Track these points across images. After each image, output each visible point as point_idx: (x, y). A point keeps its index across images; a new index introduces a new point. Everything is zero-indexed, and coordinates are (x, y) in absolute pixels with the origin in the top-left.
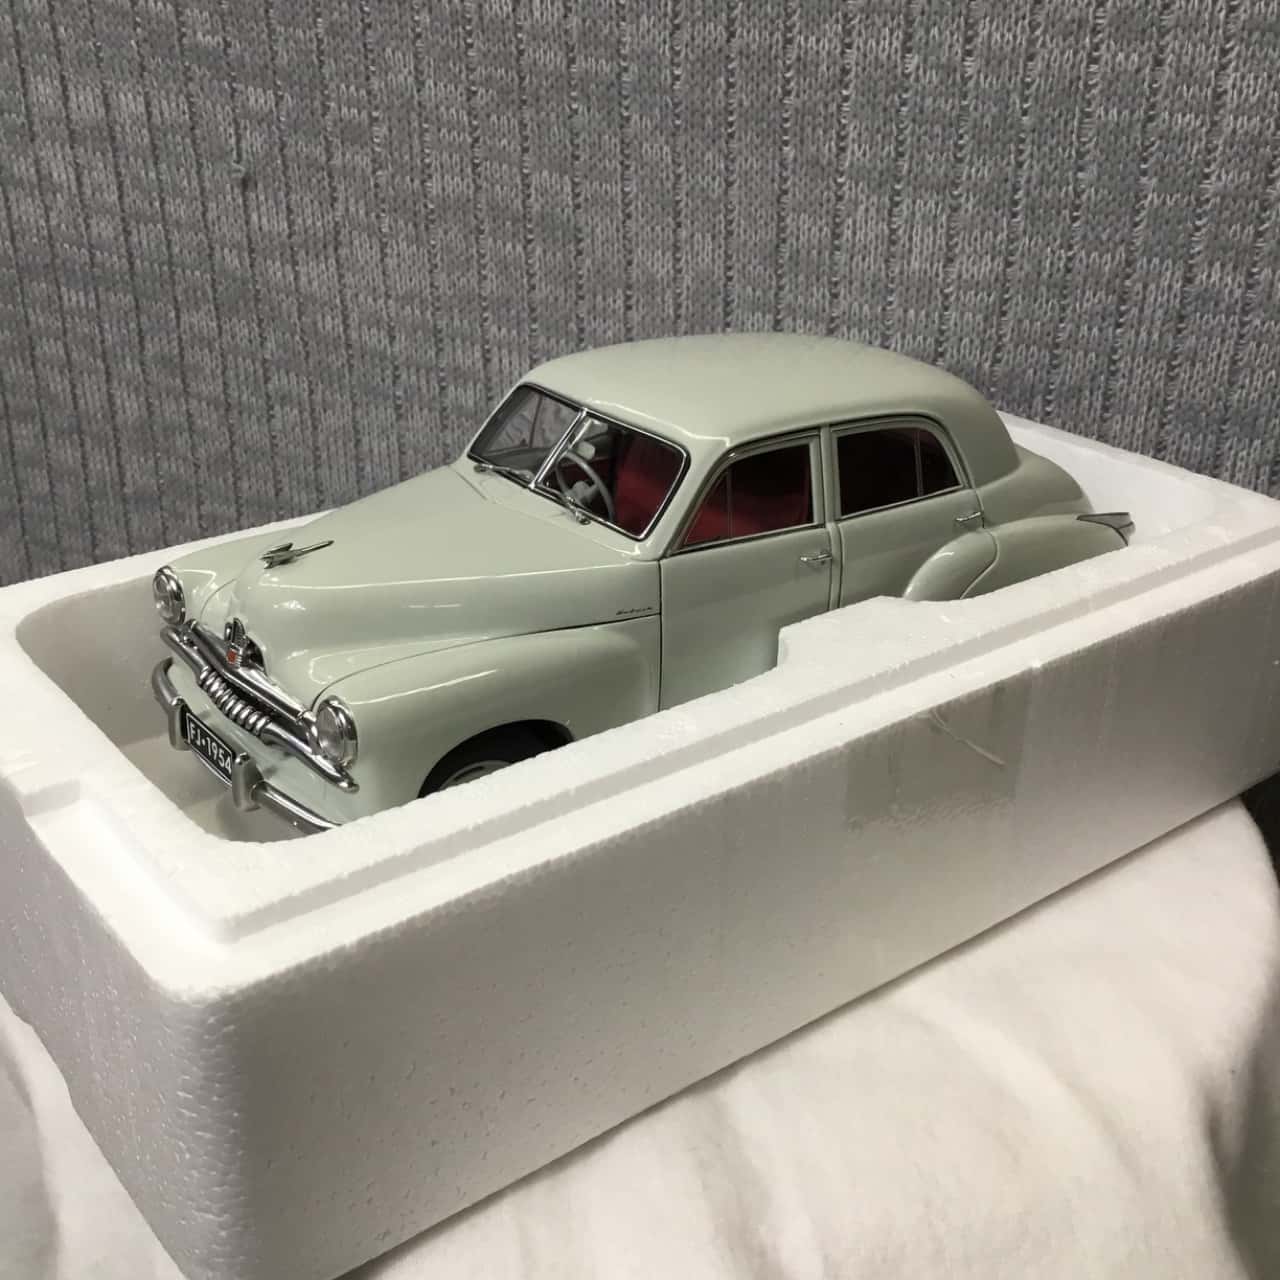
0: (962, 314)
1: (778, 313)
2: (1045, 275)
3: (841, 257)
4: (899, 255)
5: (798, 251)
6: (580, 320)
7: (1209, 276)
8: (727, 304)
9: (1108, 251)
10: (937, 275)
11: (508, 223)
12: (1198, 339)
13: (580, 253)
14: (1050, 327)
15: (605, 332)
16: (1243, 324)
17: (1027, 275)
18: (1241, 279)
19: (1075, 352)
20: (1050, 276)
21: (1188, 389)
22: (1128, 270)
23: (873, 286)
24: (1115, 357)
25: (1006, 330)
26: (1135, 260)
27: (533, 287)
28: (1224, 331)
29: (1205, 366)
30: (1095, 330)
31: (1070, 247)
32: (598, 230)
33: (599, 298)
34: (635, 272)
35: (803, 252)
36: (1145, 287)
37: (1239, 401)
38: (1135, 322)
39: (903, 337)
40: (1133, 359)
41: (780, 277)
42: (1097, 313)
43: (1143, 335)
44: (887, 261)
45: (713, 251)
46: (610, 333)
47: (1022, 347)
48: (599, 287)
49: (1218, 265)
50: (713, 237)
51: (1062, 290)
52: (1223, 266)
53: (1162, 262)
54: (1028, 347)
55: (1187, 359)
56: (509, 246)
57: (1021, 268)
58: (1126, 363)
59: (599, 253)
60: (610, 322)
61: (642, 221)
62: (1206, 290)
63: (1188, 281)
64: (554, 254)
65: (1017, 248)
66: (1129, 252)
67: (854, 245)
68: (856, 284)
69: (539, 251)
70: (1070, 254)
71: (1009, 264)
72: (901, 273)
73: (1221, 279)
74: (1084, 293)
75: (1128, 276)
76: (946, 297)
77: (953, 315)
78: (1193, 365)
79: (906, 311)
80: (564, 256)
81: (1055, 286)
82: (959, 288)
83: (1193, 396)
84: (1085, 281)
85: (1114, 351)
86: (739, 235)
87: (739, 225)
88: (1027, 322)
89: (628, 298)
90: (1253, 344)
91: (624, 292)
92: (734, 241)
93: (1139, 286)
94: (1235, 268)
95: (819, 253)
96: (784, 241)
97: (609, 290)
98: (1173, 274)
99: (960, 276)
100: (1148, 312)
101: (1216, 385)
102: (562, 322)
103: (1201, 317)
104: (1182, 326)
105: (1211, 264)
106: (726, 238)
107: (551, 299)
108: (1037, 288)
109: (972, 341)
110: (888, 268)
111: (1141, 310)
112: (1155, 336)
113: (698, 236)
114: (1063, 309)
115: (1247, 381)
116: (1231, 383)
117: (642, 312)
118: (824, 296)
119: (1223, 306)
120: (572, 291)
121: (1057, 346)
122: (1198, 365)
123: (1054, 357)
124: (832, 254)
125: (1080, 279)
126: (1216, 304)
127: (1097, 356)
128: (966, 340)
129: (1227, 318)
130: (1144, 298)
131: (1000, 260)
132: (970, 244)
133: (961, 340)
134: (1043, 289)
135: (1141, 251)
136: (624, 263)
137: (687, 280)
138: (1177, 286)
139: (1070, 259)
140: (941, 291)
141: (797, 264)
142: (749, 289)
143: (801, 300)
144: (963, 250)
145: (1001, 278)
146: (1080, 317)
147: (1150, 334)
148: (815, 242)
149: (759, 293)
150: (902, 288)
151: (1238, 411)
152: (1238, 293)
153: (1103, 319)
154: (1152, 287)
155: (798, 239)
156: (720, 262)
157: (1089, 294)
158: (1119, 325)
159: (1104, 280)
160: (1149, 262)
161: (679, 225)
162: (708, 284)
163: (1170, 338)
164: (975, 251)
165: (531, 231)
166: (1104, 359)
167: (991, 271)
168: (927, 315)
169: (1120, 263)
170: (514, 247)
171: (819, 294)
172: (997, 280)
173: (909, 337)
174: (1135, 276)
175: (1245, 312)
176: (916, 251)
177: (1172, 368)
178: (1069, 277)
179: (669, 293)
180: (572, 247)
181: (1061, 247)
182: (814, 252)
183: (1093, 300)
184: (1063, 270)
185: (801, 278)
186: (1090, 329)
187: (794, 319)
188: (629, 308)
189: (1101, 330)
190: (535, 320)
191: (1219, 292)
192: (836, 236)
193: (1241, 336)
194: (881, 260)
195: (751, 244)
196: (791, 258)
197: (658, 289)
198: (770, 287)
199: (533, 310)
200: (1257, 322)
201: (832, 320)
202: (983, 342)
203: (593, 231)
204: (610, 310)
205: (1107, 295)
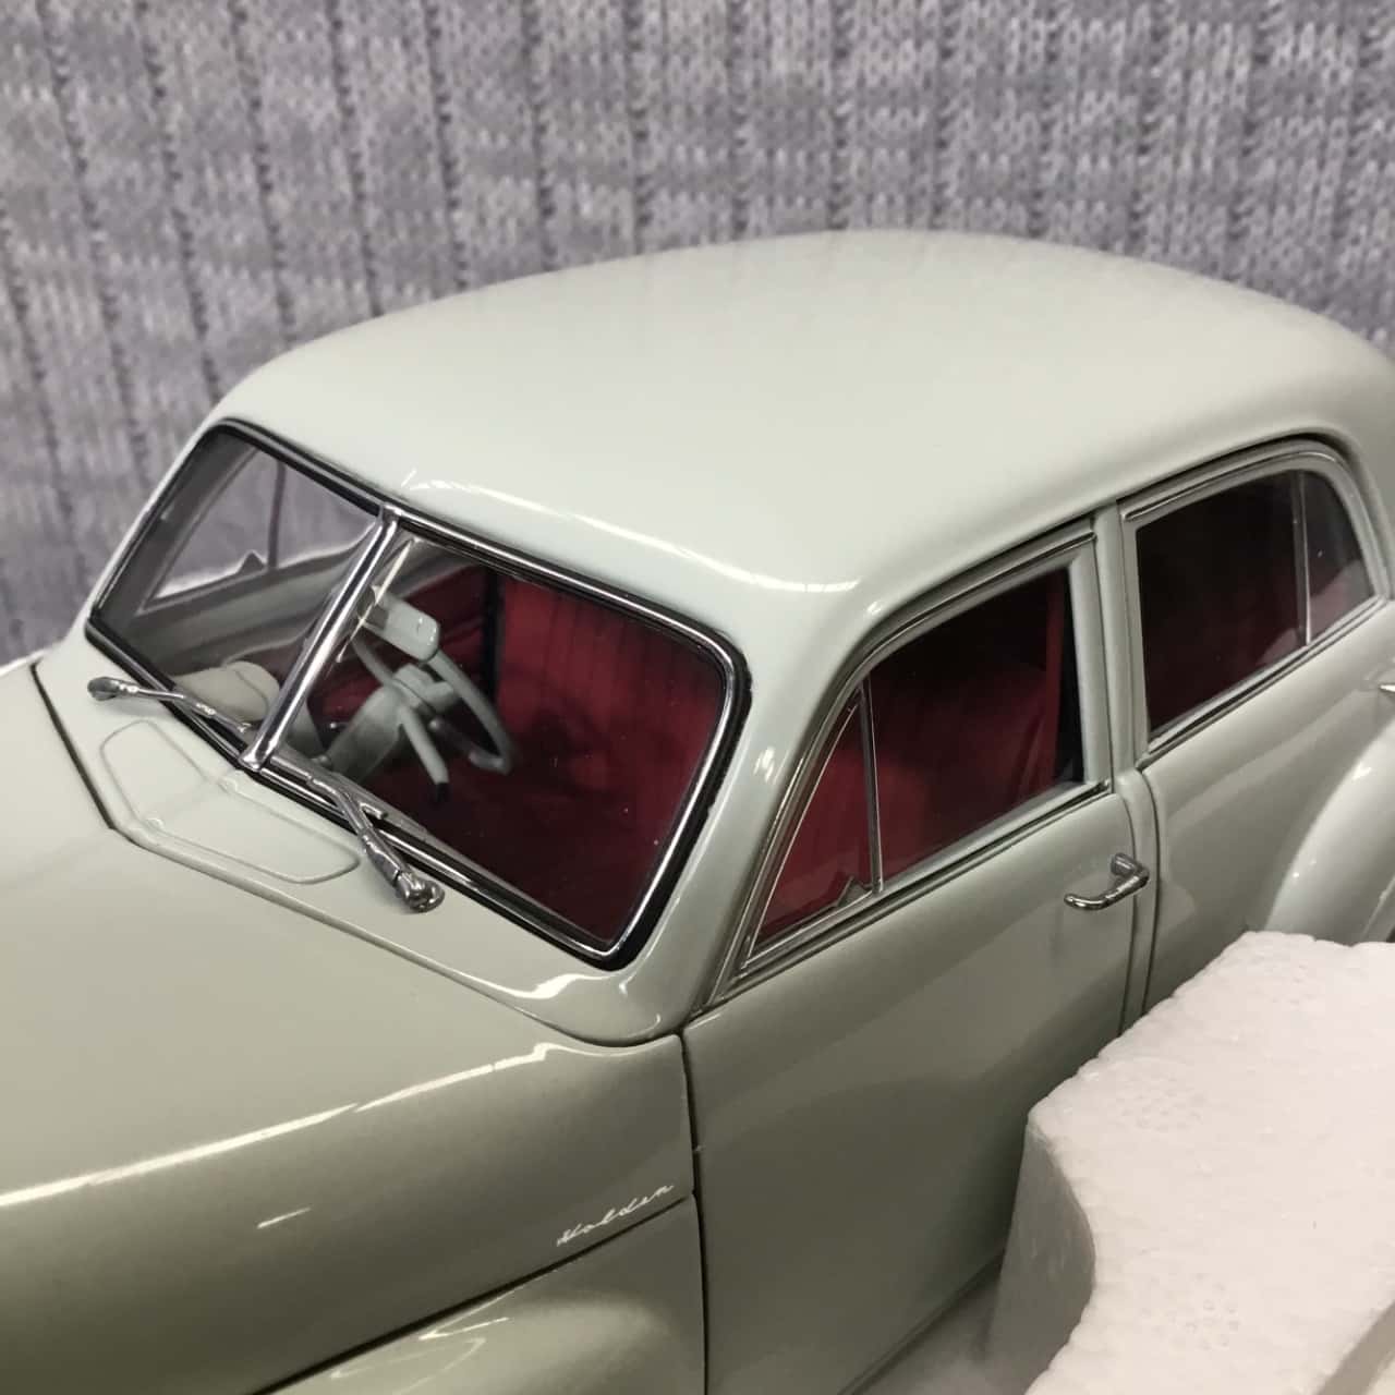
0: (870, 152)
1: (542, 174)
2: (1011, 69)
3: (646, 62)
4: (748, 51)
5: (565, 58)
6: (179, 217)
7: (1296, 50)
8: (447, 165)
9: (1118, 16)
10: (821, 83)
11: (18, 50)
12: (1280, 163)
13: (159, 93)
14: (1025, 162)
15: (230, 236)
16: (1354, 131)
17: (981, 71)
18: (1350, 49)
19: (1070, 204)
20: (1021, 69)
21: (1265, 251)
22: (1156, 49)
23: (709, 110)
24: (1140, 207)
25: (950, 174)
26: (1167, 31)
27: (82, 166)
28: (1324, 146)
29: (1292, 209)
30: (1104, 163)
31: (1052, 15)
32: (188, 49)
33: (210, 174)
34: (269, 121)
35: (575, 58)
36: (1187, 75)
37: (1350, 266)
38: (1172, 142)
39: (770, 201)
40: (1170, 207)
41: (538, 108)
42: (1106, 130)
43: (1187, 164)
44: (728, 64)
45: (409, 68)
46: (239, 239)
47: (979, 203)
48: (206, 155)
49: (1310, 28)
50: (406, 43)
51: (1042, 93)
52: (1320, 29)
53: (1214, 28)
54: (989, 203)
55: (1261, 200)
56: (26, 93)
57: (969, 58)
58: (1159, 217)
59: (195, 92)
60: (236, 217)
61: (268, 23)
62: (1292, 74)
63: (1260, 60)
64: (113, 101)
65: (957, 24)
66: (1156, 16)
67: (666, 39)
68: (678, 111)
69: (82, 96)
70: (1053, 26)
71: (946, 54)
72: (757, 83)
73: (1317, 54)
74: (1080, 96)
75: (1155, 60)
76: (840, 122)
77: (855, 157)
78: (1272, 210)
79: (771, 154)
80: (131, 100)
81: (1030, 87)
82: (861, 105)
83: (1274, 264)
84: (1082, 73)
85: (1136, 196)
86: (452, 36)
87: (450, 16)
88: (984, 159)
89: (262, 169)
90: (1372, 167)
91: (254, 160)
92: (446, 48)
93: (1176, 77)
94: (1340, 32)
95: (605, 59)
96: (537, 39)
97: (226, 158)
98: (1234, 49)
99: (861, 82)
100: (1193, 123)
101: (1311, 242)
102: (147, 227)
103: (1285, 123)
104: (1250, 142)
105: (1299, 27)
106: (429, 44)
107: (121, 186)
108: (999, 93)
109: (891, 201)
110: (731, 76)
111: (1182, 120)
112: (1207, 164)
113: (376, 43)
114: (1046, 128)
115: (1363, 230)
116: (1337, 235)
117: (293, 193)
118: (621, 140)
119: (1320, 103)
120: (158, 166)
121: (1038, 195)
122: (1282, 210)
123: (1035, 215)
124: (628, 60)
125: (1072, 73)
126: (1310, 100)
127: (1109, 208)
128: (881, 199)
129: (1328, 122)
130: (1186, 99)
131: (930, 47)
132: (875, 21)
133: (870, 198)
134: (1010, 95)
135: (1176, 11)
136: (244, 103)
137: (368, 127)
138: (1242, 72)
139: (1053, 36)
140: (831, 113)
141: (566, 82)
142: (484, 136)
143: (581, 148)
144: (863, 34)
145: (934, 80)
146: (1076, 139)
147: (1197, 161)
148: (594, 37)
149: (503, 141)
150: (760, 114)
151: (1348, 285)
152: (1346, 76)
153: (1117, 140)
154: (1199, 76)
155: (562, 33)
156: (424, 89)
157: (1090, 97)
158: (1143, 150)
159: (1114, 71)
160: (1192, 31)
161: (337, 25)
162: (407, 130)
163: (1231, 164)
164: (886, 34)
165: (62, 61)
166: (1120, 212)
167: (917, 67)
168: (810, 157)
169: (1141, 36)
170: (35, 94)
171: (611, 136)
172: (927, 83)
173: (780, 201)
174: (1169, 60)
175: (1357, 110)
176: (779, 42)
177: (1235, 217)
178: (1053, 70)
179: (338, 158)
180: (143, 83)
181: (1037, 14)
182: (595, 59)
183: (1096, 107)
184: (1042, 58)
185: (577, 106)
186: (1094, 160)
187: (573, 185)
188: (266, 188)
189: (1114, 161)
190: (96, 226)
191: (1315, 77)
192: (632, 23)
193: (1352, 152)
194: (718, 65)
195: (476, 51)
196: (553, 72)
197: (317, 148)
198: (522, 129)
199: (89, 207)
200: (1379, 125)
201: (640, 181)
202: (910, 201)
203: (179, 49)
204: (232, 197)
205: (1121, 96)
